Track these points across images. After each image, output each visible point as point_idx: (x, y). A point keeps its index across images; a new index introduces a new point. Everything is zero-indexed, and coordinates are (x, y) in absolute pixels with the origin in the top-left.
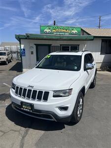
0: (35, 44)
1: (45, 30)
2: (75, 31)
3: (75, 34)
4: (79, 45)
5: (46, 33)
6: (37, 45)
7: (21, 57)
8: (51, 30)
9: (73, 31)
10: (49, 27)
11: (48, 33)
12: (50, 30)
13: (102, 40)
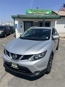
0: (23, 21)
1: (29, 12)
2: (48, 13)
3: (48, 15)
4: (50, 22)
5: (30, 14)
6: (24, 22)
8: (33, 12)
9: (46, 13)
11: (31, 14)
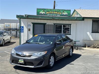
0: (32, 23)
1: (40, 12)
2: (65, 13)
3: (66, 16)
4: (70, 24)
5: (41, 15)
6: (34, 24)
7: (20, 33)
10: (44, 10)
11: (43, 15)
12: (44, 12)
13: (93, 20)
